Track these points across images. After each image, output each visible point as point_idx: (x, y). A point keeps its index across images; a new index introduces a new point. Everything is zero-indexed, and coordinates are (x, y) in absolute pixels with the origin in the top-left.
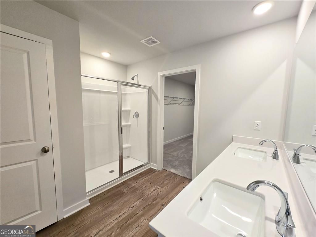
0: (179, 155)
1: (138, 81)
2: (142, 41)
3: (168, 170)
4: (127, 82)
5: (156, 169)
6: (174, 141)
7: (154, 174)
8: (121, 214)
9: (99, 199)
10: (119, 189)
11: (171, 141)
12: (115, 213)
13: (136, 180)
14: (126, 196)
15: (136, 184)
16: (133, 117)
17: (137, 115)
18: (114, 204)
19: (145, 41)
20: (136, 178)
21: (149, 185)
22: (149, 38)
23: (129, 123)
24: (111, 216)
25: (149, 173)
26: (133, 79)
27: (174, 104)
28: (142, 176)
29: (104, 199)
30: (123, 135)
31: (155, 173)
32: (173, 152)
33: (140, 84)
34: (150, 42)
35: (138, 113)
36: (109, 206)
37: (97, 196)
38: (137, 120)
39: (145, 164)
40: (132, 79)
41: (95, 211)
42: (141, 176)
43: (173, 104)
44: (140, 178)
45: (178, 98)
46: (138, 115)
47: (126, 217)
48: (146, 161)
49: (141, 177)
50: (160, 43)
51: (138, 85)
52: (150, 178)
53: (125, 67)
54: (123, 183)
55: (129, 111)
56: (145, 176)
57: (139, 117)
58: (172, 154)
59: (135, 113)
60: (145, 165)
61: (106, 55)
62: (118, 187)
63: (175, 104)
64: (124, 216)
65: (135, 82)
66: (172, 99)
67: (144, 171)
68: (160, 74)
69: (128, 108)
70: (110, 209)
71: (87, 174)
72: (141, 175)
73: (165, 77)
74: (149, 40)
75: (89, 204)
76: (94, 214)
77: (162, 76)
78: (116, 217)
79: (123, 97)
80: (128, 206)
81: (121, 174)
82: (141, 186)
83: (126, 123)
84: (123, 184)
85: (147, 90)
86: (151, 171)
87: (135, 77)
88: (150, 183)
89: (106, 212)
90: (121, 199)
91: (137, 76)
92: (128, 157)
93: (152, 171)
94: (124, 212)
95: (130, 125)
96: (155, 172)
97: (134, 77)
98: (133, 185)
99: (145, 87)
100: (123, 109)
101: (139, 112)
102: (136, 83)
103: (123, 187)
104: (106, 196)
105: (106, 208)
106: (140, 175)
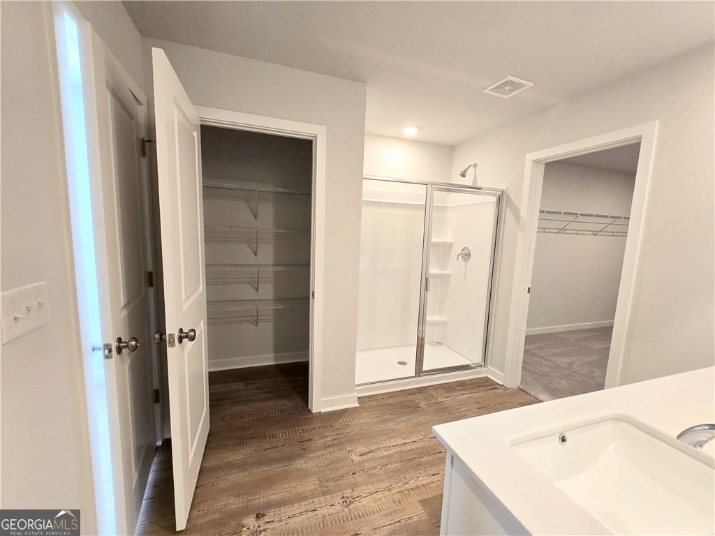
0: (574, 366)
1: (475, 177)
2: (486, 91)
3: (533, 393)
4: (452, 183)
5: (501, 384)
6: (569, 329)
7: (491, 392)
8: (408, 441)
9: (375, 403)
10: (411, 397)
11: (559, 328)
12: (398, 434)
13: (448, 392)
14: (424, 415)
15: (447, 399)
16: (458, 259)
17: (466, 255)
18: (398, 420)
19: (494, 89)
20: (449, 388)
21: (476, 410)
22: (505, 80)
23: (448, 272)
24: (391, 437)
25: (481, 386)
26: (463, 175)
27: (578, 232)
28: (464, 388)
29: (382, 406)
30: (429, 293)
31: (496, 391)
32: (557, 355)
33: (479, 185)
34: (507, 88)
35: (469, 250)
36: (390, 420)
37: (372, 396)
38: (466, 267)
39: (473, 366)
40: (461, 175)
41: (365, 418)
42: (460, 388)
43: (576, 232)
44: (457, 390)
45: (592, 215)
46: (469, 254)
47: (417, 449)
48: (478, 359)
49: (461, 390)
50: (532, 84)
51: (475, 189)
52: (482, 398)
53: (448, 150)
54: (421, 390)
55: (449, 246)
56: (470, 390)
57: (470, 260)
58: (553, 359)
59: (463, 251)
60: (474, 368)
61: (411, 131)
62: (409, 394)
63: (580, 232)
64: (414, 446)
65: (468, 181)
66: (571, 218)
67: (471, 380)
68: (530, 157)
69: (448, 239)
70: (391, 425)
71: (359, 357)
72: (462, 385)
73: (546, 164)
74: (505, 84)
75: (357, 405)
76: (363, 423)
77: (537, 162)
78: (399, 441)
79: (435, 214)
80: (423, 433)
81: (419, 371)
82: (458, 407)
83: (441, 270)
84: (421, 393)
85: (496, 198)
86: (486, 384)
87: (468, 171)
88: (478, 407)
89: (382, 427)
90: (412, 416)
91: (475, 166)
92: (439, 344)
93: (488, 385)
94: (414, 440)
95: (448, 277)
96: (496, 388)
97: (466, 171)
98: (440, 399)
99: (490, 191)
100: (434, 240)
101: (471, 250)
102: (470, 184)
103: (418, 396)
104: (385, 401)
105: (384, 421)
106: (458, 386)
